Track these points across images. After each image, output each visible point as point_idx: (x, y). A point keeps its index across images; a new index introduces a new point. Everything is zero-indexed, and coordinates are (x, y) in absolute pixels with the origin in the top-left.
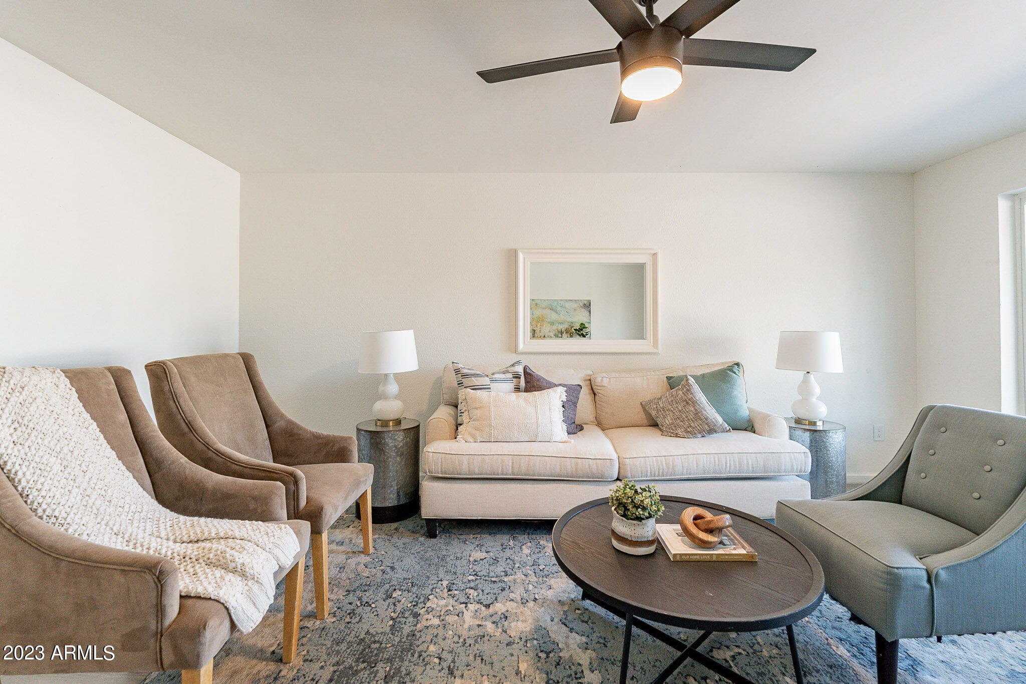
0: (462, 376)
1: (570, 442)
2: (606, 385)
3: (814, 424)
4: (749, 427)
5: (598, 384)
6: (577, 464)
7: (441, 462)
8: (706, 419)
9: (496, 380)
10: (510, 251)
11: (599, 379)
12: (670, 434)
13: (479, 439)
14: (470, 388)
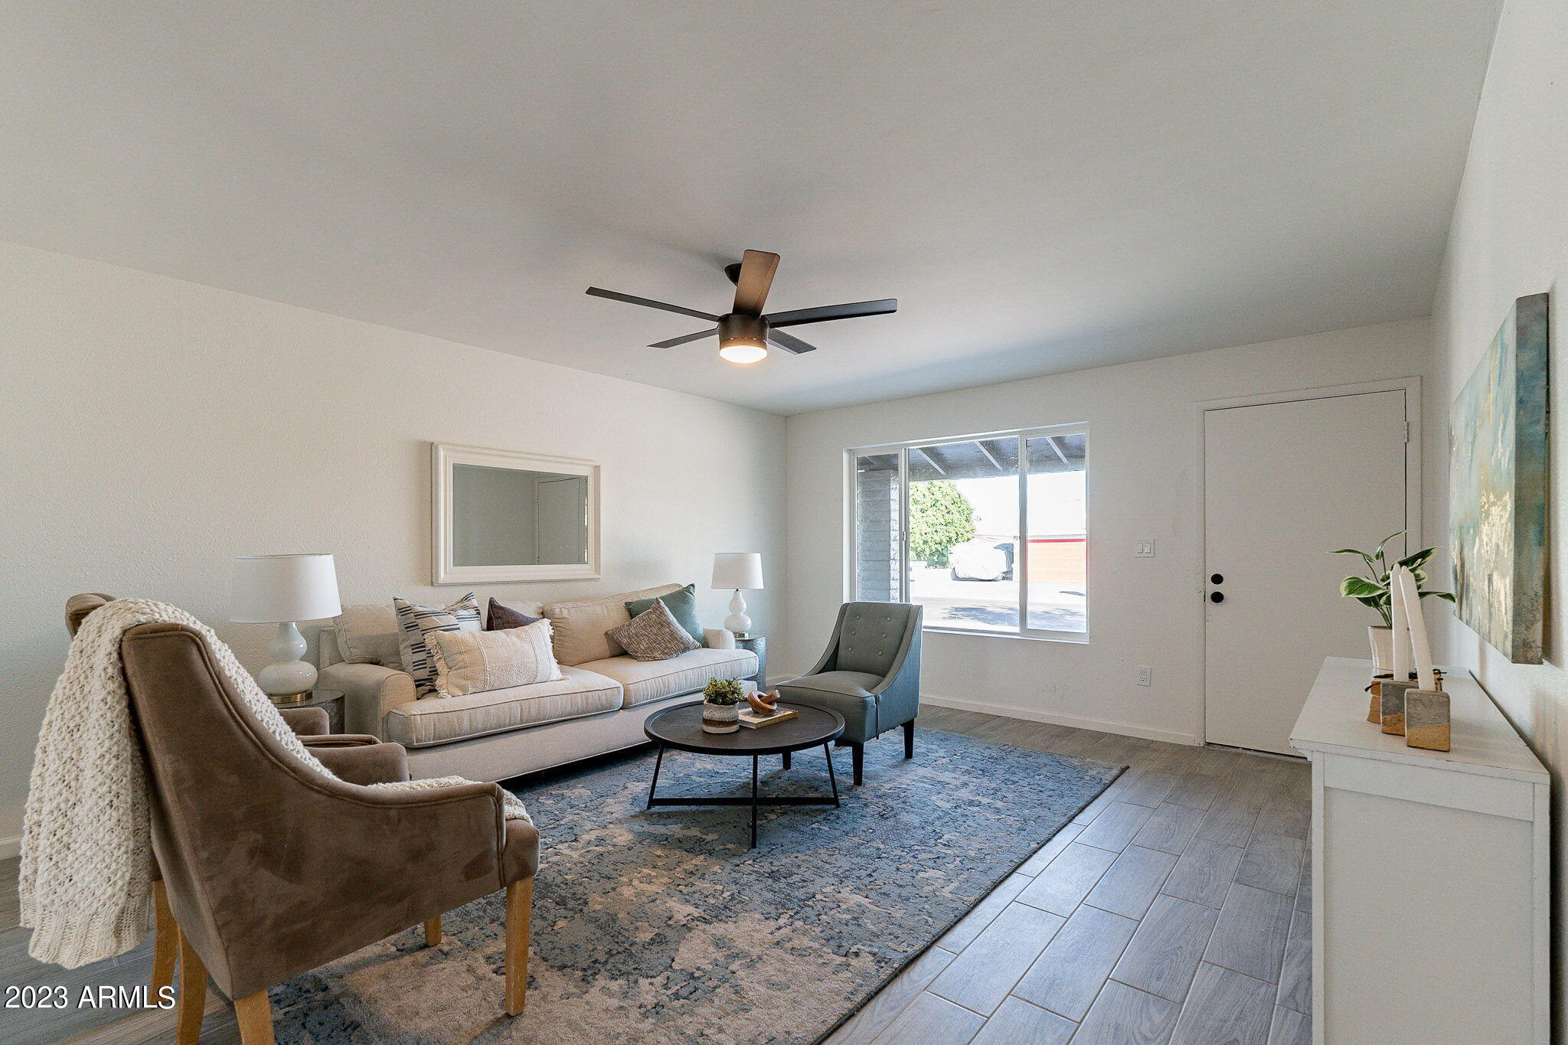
0: (415, 616)
1: (568, 679)
2: (566, 616)
3: (743, 635)
4: (705, 644)
5: (556, 616)
6: (587, 698)
7: (434, 725)
8: (681, 638)
9: (463, 618)
10: (422, 444)
11: (557, 611)
12: (647, 658)
13: (471, 690)
14: (443, 628)
